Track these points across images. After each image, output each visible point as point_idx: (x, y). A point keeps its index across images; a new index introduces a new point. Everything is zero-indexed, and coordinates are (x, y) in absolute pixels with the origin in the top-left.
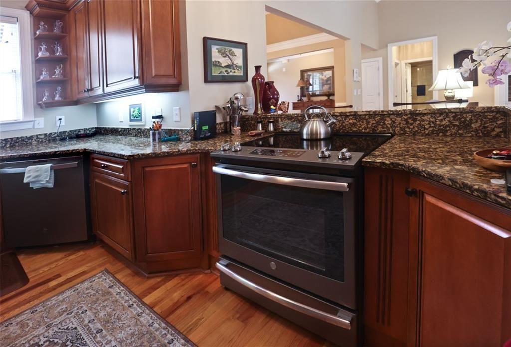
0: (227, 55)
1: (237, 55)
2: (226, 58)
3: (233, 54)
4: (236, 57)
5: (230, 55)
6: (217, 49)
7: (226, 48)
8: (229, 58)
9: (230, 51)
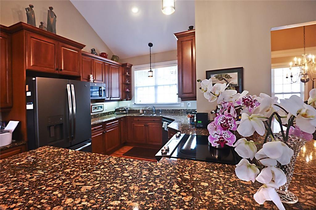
0: (223, 79)
1: (232, 77)
2: (223, 81)
3: (229, 77)
4: (231, 79)
5: (226, 78)
6: (215, 76)
7: (222, 74)
8: (225, 80)
9: (226, 75)
